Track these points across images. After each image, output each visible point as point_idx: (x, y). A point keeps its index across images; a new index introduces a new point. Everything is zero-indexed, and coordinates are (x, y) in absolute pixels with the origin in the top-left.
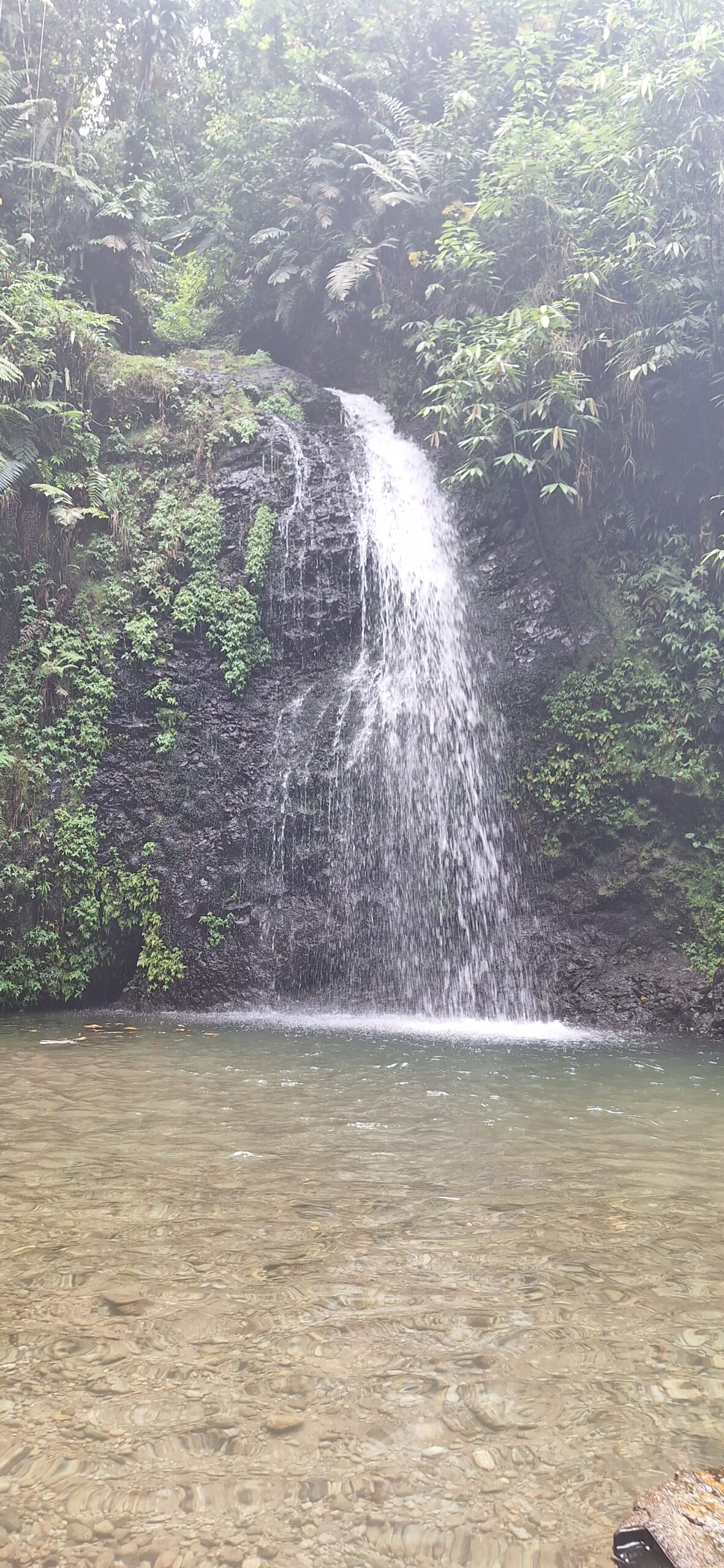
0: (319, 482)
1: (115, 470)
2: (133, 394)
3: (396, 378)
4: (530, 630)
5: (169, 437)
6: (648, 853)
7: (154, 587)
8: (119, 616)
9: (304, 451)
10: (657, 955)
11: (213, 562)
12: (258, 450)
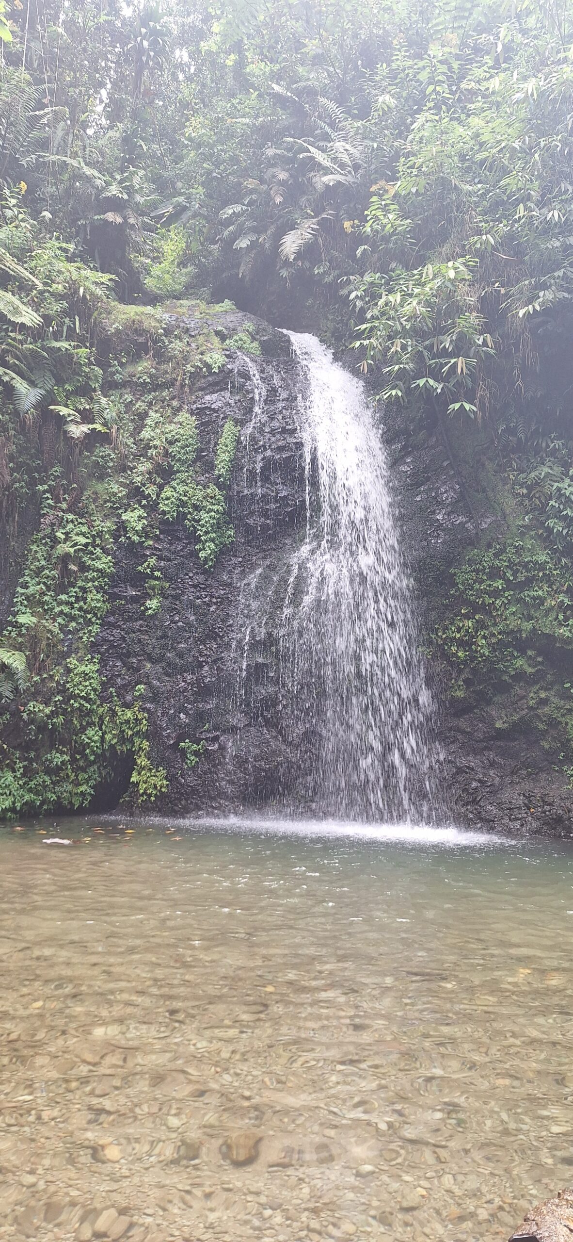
0: (273, 402)
1: (115, 395)
2: (128, 335)
3: (333, 320)
4: (440, 517)
5: (155, 368)
6: (534, 695)
7: (144, 485)
8: (118, 509)
9: (262, 378)
10: (543, 776)
11: (190, 465)
12: (225, 378)
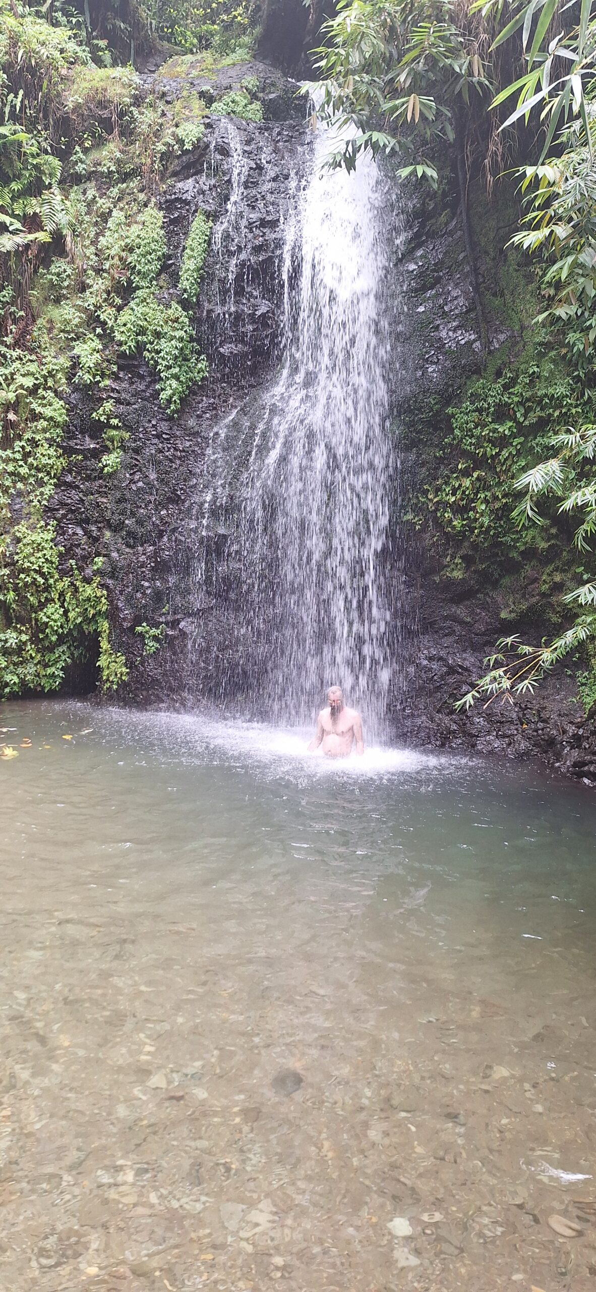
0: (256, 184)
1: (75, 193)
2: (90, 109)
4: (443, 334)
5: (122, 152)
6: (549, 576)
7: (101, 307)
8: (73, 339)
9: (245, 152)
10: (552, 681)
11: (153, 279)
12: (202, 155)
